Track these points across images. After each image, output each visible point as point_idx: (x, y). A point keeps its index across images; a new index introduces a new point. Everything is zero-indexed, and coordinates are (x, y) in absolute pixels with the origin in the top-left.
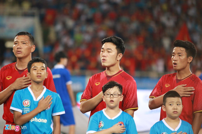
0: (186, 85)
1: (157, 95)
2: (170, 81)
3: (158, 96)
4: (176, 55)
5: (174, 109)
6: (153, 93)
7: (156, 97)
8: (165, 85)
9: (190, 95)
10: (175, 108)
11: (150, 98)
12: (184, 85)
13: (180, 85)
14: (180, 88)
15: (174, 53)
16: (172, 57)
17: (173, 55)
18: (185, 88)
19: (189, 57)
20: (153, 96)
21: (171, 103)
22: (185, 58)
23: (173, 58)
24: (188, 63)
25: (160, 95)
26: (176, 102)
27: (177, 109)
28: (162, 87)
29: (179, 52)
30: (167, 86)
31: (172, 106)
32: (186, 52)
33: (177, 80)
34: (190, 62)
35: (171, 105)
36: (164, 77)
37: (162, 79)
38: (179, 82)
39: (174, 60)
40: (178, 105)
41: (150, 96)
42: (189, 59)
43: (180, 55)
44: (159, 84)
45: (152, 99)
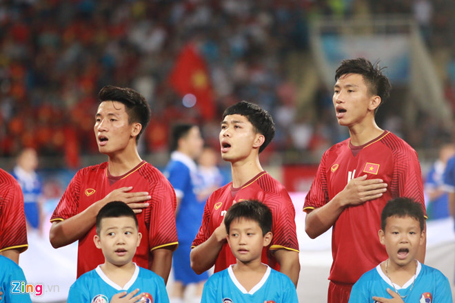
0: (131, 188)
1: (66, 215)
2: (95, 182)
3: (69, 216)
4: (106, 119)
5: (119, 244)
6: (59, 211)
7: (65, 219)
8: (84, 191)
9: (140, 211)
10: (121, 241)
11: (52, 222)
12: (126, 189)
13: (117, 188)
14: (119, 195)
15: (99, 115)
16: (97, 124)
17: (99, 120)
18: (130, 194)
19: (134, 125)
20: (59, 217)
21: (110, 231)
22: (125, 125)
23: (97, 126)
24: (131, 137)
25: (74, 215)
26: (123, 229)
27: (124, 244)
28: (78, 197)
29: (111, 112)
30: (88, 194)
31: (114, 237)
32: (126, 111)
33: (110, 178)
34: (135, 134)
35: (110, 234)
36: (82, 172)
37: (77, 178)
38: (115, 182)
39: (99, 131)
40: (126, 233)
41: (52, 218)
42: (133, 129)
43: (114, 118)
44: (70, 189)
45: (56, 225)
